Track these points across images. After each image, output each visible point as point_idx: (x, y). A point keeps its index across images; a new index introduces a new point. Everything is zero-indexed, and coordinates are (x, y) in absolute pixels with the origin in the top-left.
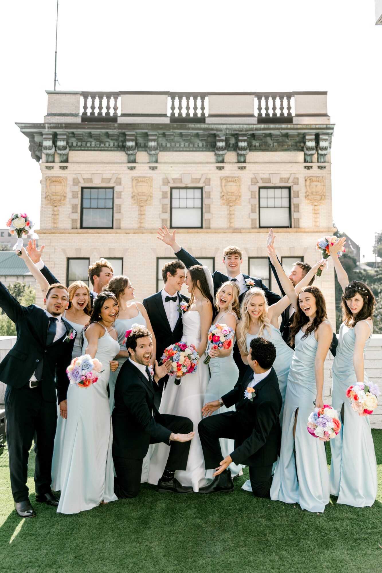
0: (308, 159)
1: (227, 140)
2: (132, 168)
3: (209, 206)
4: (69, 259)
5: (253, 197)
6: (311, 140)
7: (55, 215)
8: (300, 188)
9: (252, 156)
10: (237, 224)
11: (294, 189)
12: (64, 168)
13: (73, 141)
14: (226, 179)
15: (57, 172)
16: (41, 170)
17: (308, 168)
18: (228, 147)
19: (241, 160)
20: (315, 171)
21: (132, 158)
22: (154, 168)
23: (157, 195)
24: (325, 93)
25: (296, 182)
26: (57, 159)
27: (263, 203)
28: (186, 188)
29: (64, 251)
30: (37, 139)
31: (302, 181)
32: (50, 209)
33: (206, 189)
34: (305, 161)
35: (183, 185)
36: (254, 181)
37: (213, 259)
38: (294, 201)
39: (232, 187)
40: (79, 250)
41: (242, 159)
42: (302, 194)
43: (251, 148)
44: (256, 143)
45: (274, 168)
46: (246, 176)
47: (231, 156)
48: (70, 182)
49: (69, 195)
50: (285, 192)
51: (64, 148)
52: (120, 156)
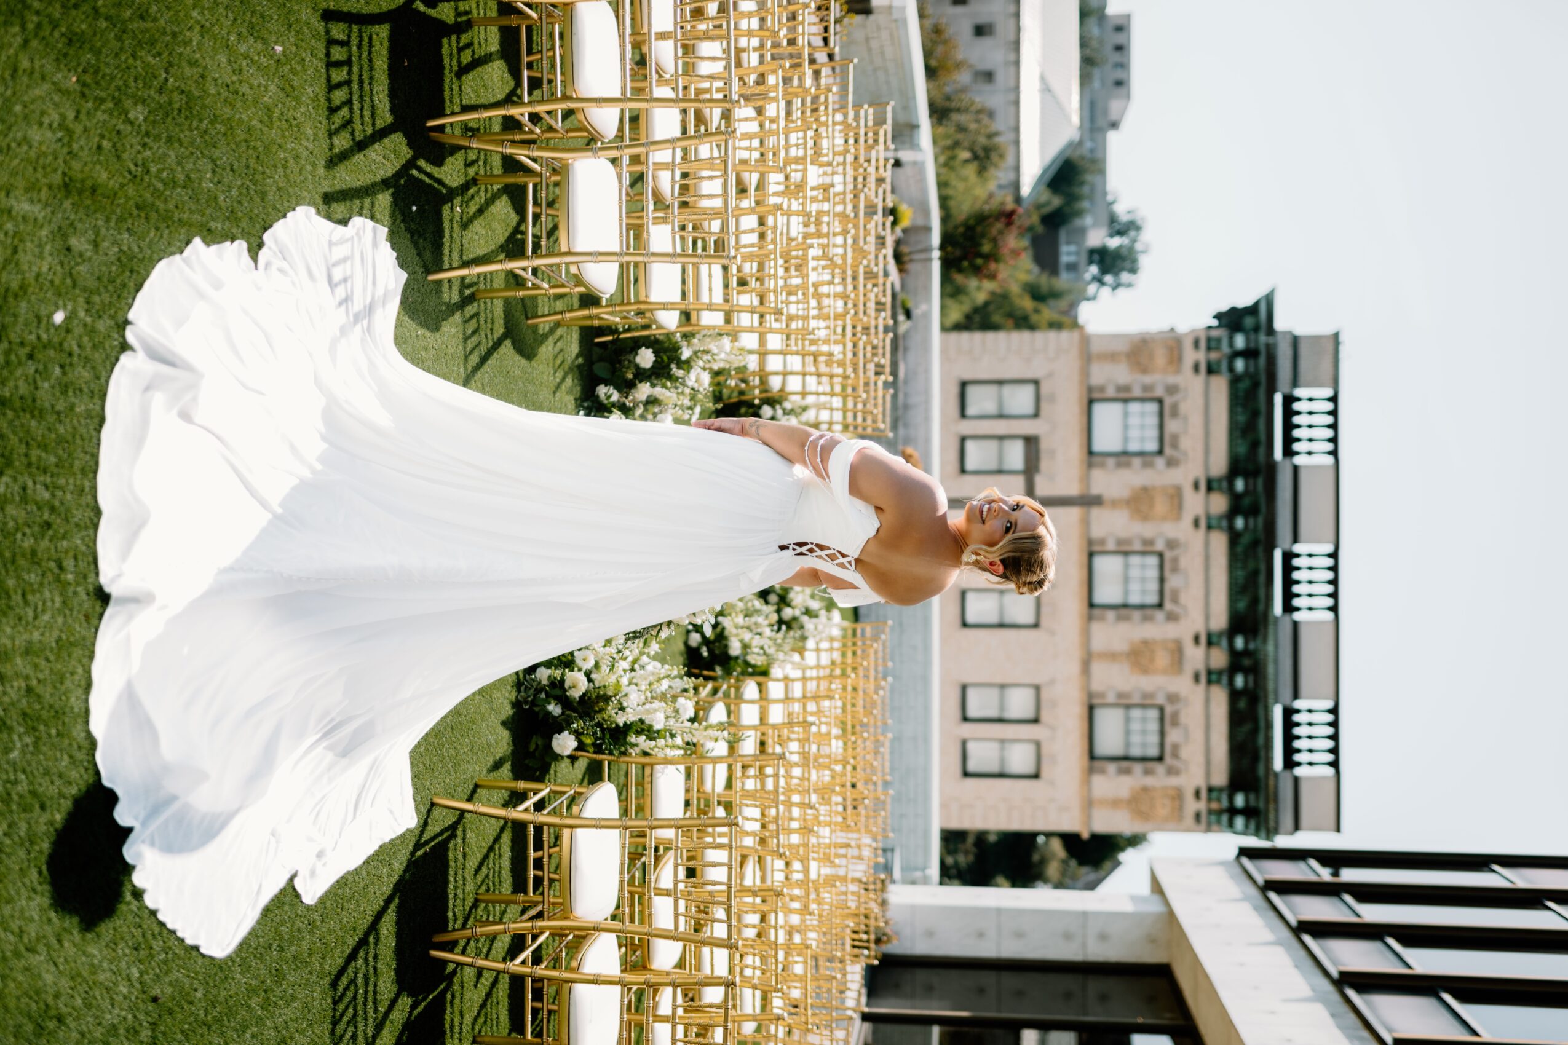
0: (1214, 795)
1: (1246, 652)
2: (1196, 486)
3: (1127, 619)
4: (1036, 382)
5: (1146, 696)
6: (1247, 800)
7: (1112, 357)
8: (1159, 779)
9: (1220, 698)
10: (1097, 668)
11: (1160, 768)
12: (1196, 368)
13: (1244, 385)
14: (1178, 652)
15: (1191, 356)
16: (1193, 331)
17: (1197, 794)
18: (1233, 652)
19: (1212, 677)
20: (1192, 805)
21: (1215, 485)
22: (1196, 523)
23: (1147, 530)
24: (1338, 830)
25: (1172, 771)
26: (1214, 356)
27: (1136, 713)
28: (1162, 580)
29: (1050, 375)
30: (1249, 321)
31: (1174, 781)
32: (1122, 347)
33: (1160, 615)
34: (1210, 790)
35: (1167, 573)
36: (1173, 698)
37: (1036, 626)
38: (1138, 768)
39: (1162, 659)
40: (1052, 399)
41: (1214, 677)
42: (1149, 781)
43: (1234, 696)
44: (1242, 704)
45: (1198, 735)
46: (1183, 685)
47: (1219, 659)
48: (1171, 379)
49: (1147, 379)
50: (1153, 752)
51: (1231, 369)
52: (1219, 465)
